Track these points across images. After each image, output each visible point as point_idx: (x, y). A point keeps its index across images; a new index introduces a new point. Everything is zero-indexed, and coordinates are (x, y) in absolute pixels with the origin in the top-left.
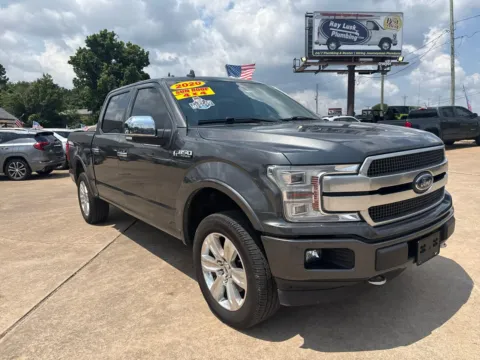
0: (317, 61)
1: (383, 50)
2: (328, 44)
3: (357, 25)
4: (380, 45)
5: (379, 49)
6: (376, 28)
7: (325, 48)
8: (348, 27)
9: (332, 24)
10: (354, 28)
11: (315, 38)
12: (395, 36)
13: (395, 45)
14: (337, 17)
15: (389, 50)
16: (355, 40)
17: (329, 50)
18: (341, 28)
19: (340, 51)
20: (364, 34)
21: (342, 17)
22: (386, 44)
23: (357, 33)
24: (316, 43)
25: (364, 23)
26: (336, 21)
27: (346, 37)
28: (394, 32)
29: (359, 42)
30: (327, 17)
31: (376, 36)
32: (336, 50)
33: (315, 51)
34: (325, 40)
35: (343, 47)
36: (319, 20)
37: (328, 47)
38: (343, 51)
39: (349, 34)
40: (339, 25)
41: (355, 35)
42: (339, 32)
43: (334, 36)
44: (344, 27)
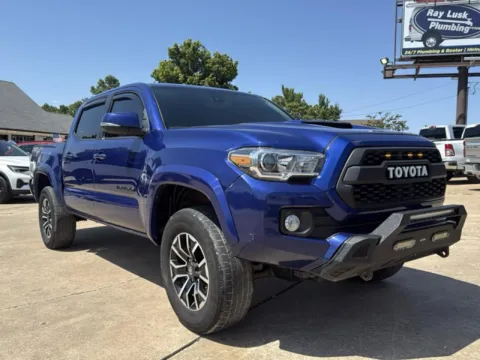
0: (412, 63)
2: (424, 39)
3: (468, 11)
7: (421, 45)
8: (455, 15)
9: (430, 12)
10: (465, 15)
11: (406, 33)
14: (438, 4)
16: (467, 31)
17: (426, 48)
18: (444, 17)
19: (441, 48)
21: (446, 3)
23: (469, 23)
24: (408, 39)
26: (436, 8)
27: (453, 28)
29: (471, 34)
30: (423, 4)
32: (437, 47)
33: (406, 49)
34: (420, 35)
35: (446, 43)
36: (412, 9)
37: (425, 44)
38: (446, 48)
39: (456, 24)
40: (441, 14)
41: (465, 25)
42: (441, 23)
43: (433, 28)
44: (449, 16)
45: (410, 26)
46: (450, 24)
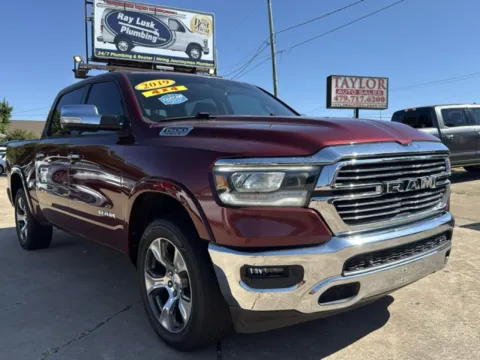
0: (104, 64)
1: (191, 59)
2: (116, 42)
3: (155, 22)
4: (188, 51)
5: (186, 56)
6: (182, 29)
7: (113, 47)
8: (143, 23)
9: (120, 16)
10: (152, 25)
11: (98, 33)
12: (206, 42)
13: (206, 53)
14: (128, 9)
15: (199, 59)
16: (155, 41)
17: (119, 51)
18: (134, 23)
19: (133, 53)
20: (166, 35)
21: (135, 10)
22: (195, 52)
23: (156, 33)
24: (99, 40)
25: (166, 21)
26: (126, 13)
27: (142, 35)
28: (204, 37)
29: (159, 44)
30: (113, 7)
31: (182, 40)
32: (129, 52)
33: (99, 50)
34: (112, 37)
35: (138, 49)
36: (103, 9)
37: (117, 47)
38: (138, 54)
39: (145, 32)
40: (131, 20)
41: (153, 35)
42: (131, 29)
43: (124, 32)
44: (138, 23)
45: (102, 26)
46: (141, 31)
